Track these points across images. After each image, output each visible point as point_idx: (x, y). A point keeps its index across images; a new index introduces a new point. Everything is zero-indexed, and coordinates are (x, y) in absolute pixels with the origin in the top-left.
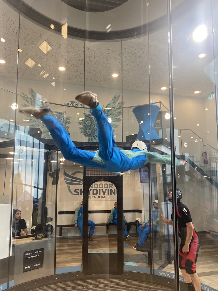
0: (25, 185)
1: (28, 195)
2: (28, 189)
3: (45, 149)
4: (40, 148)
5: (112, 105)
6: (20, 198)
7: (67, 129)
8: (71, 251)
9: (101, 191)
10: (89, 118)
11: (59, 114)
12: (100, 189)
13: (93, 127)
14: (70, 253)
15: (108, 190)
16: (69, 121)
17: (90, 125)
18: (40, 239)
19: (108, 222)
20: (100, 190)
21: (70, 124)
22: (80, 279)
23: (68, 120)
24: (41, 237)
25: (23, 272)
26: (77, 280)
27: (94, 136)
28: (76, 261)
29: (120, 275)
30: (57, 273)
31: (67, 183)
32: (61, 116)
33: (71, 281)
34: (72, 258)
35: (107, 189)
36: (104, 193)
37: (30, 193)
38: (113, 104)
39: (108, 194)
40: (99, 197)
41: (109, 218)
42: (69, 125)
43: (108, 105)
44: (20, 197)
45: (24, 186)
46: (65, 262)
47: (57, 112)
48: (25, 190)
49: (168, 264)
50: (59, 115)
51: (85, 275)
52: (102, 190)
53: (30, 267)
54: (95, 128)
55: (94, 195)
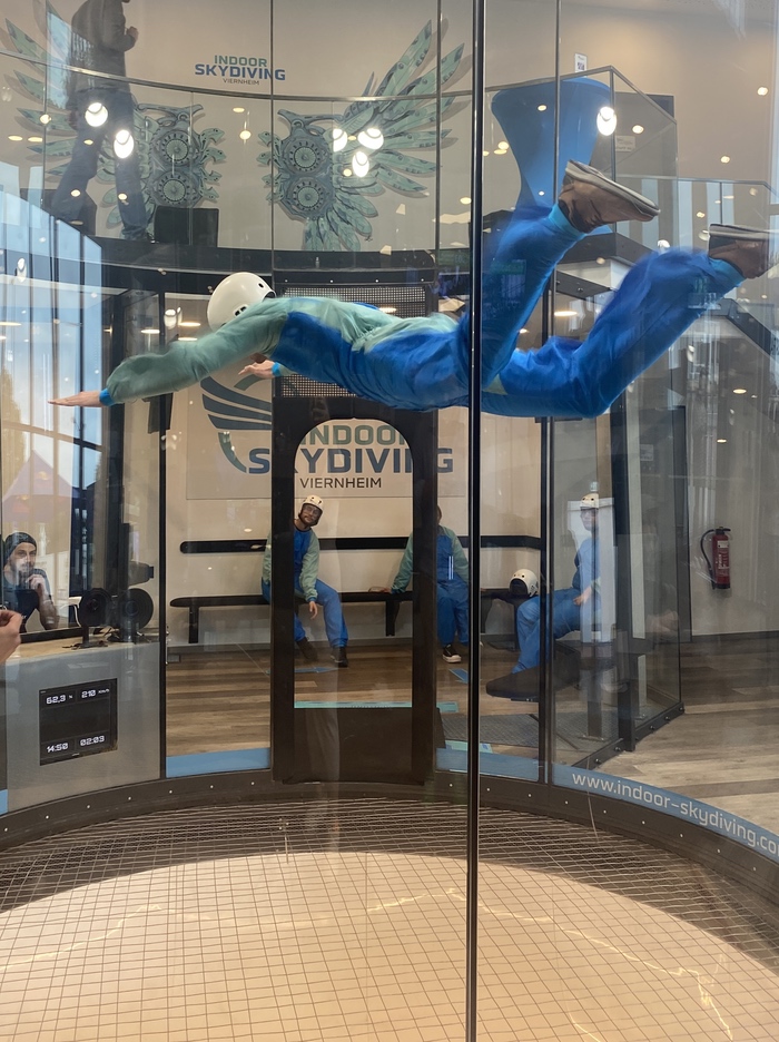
0: (32, 429)
1: (43, 473)
2: (43, 446)
3: (104, 284)
4: (82, 283)
5: (412, 69)
6: (12, 487)
7: (208, 187)
8: (234, 700)
9: (365, 457)
10: (308, 131)
11: (174, 115)
12: (359, 447)
13: (324, 174)
14: (231, 707)
15: (397, 452)
16: (218, 147)
17: (315, 165)
18: (101, 644)
19: (396, 588)
20: (359, 452)
21: (220, 162)
22: (264, 798)
23: (212, 145)
24: (105, 640)
25: (41, 764)
26: (251, 800)
27: (329, 214)
28: (254, 736)
29: (419, 787)
30: (170, 773)
31: (218, 423)
32: (180, 125)
33: (225, 802)
34: (236, 724)
35: (391, 448)
36: (378, 467)
37: (51, 464)
38: (418, 64)
39: (397, 469)
40: (358, 483)
41: (401, 569)
42: (217, 168)
43: (395, 68)
44: (15, 481)
45: (26, 434)
46: (209, 738)
47: (162, 109)
48: (32, 452)
49: (619, 752)
50: (174, 123)
51: (284, 782)
52: (370, 452)
53: (65, 746)
54: (334, 177)
55: (334, 476)
